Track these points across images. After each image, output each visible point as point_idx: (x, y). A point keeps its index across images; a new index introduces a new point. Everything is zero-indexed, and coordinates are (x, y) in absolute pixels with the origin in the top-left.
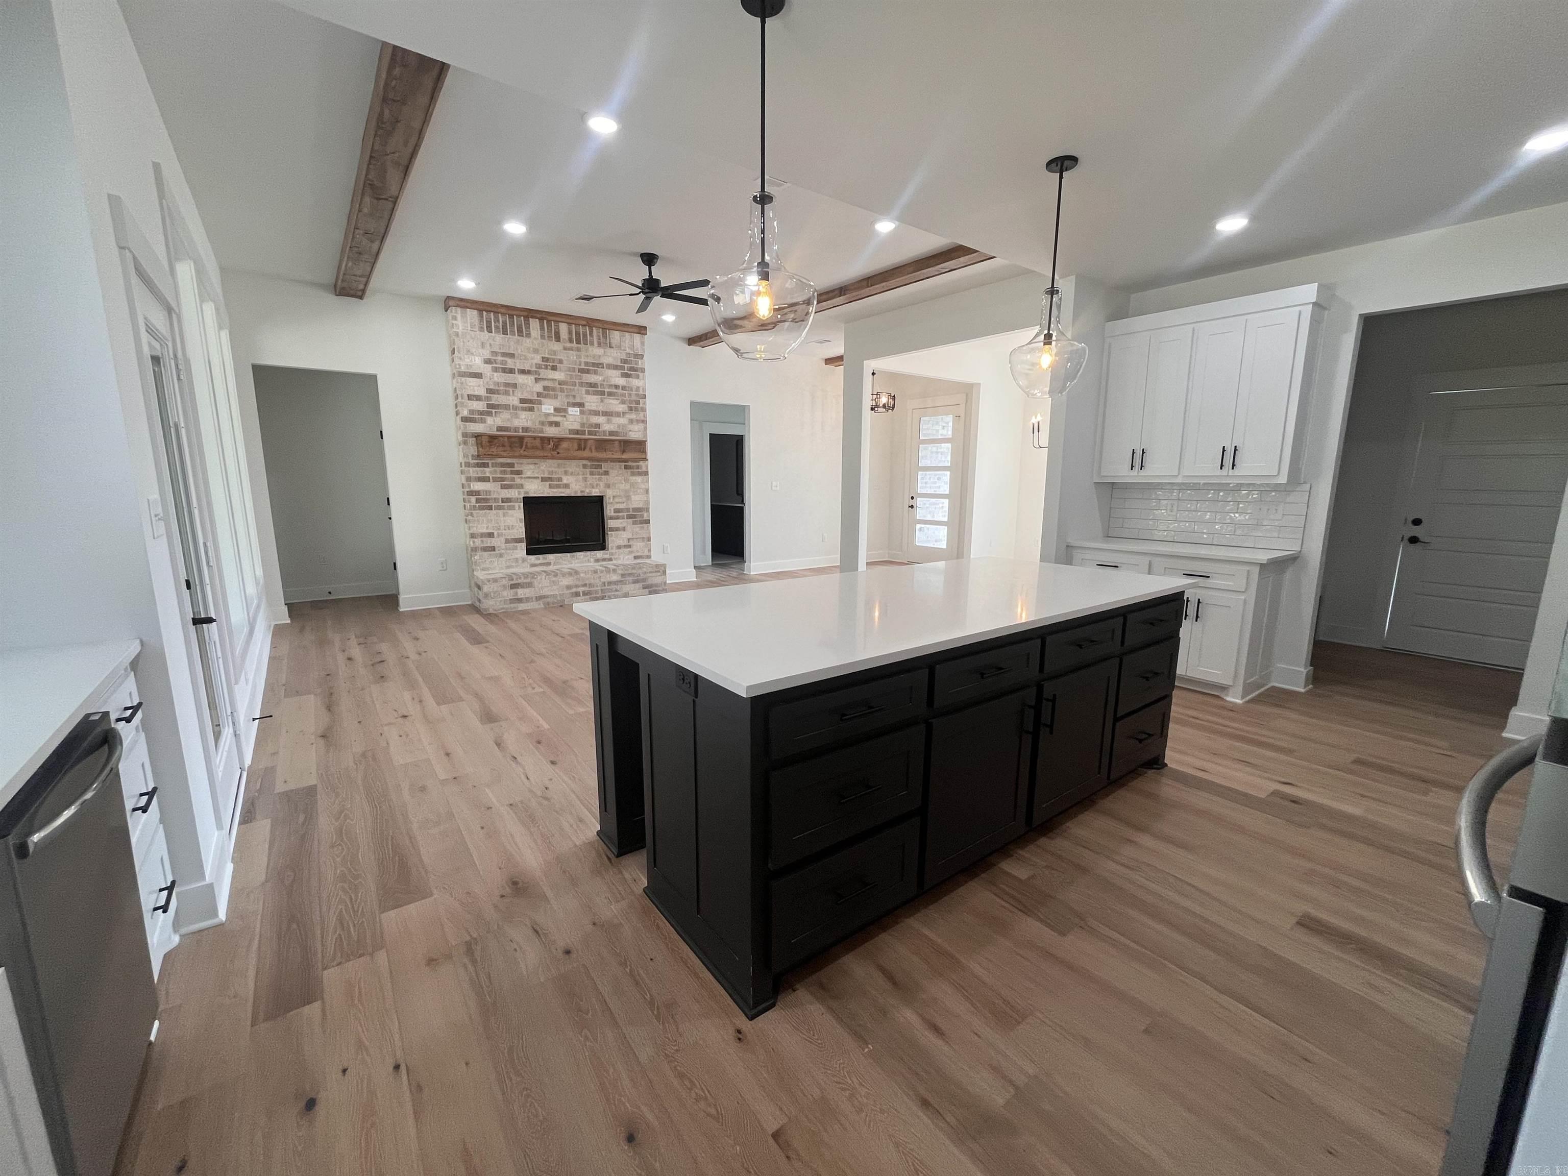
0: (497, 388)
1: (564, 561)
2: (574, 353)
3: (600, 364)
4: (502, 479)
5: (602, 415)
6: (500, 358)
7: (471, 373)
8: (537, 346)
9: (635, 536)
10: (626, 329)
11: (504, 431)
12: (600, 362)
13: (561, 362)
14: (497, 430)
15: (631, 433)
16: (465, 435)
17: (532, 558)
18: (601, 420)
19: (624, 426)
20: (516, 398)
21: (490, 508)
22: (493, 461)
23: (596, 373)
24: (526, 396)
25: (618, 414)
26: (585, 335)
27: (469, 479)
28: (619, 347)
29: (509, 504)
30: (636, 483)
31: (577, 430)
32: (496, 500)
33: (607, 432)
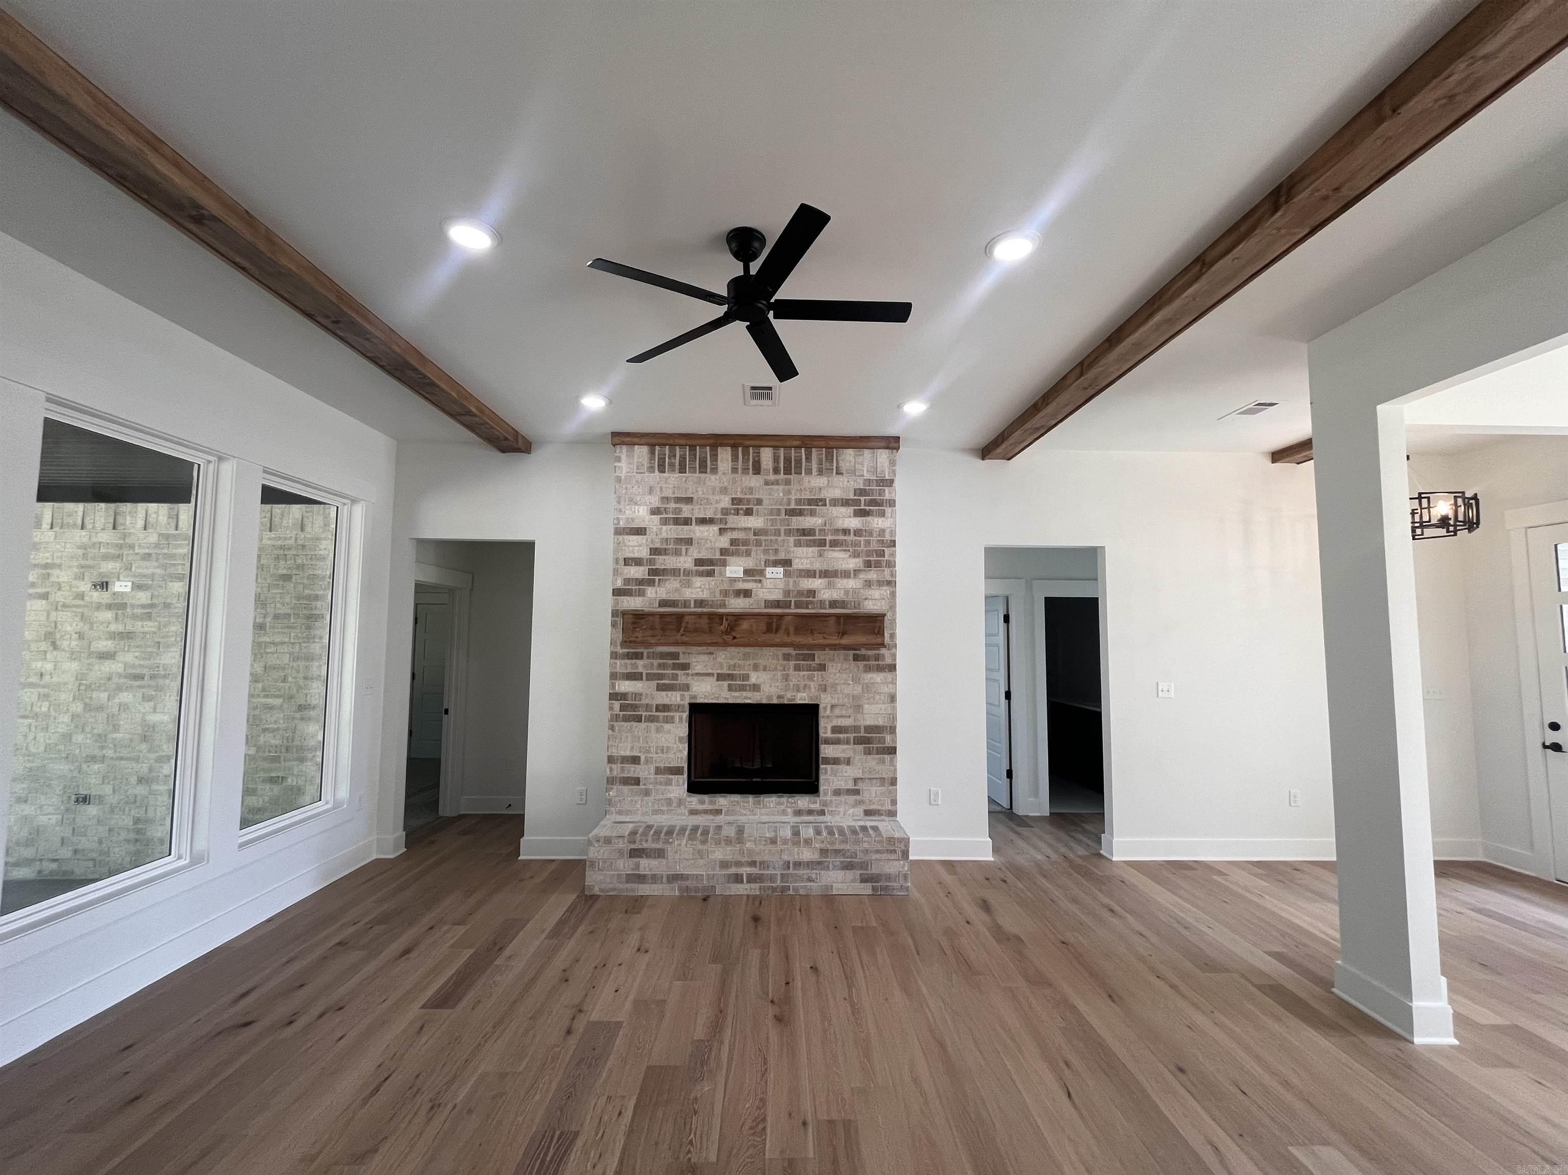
0: (665, 546)
1: (744, 809)
2: (781, 488)
3: (821, 500)
4: (660, 677)
5: (820, 577)
6: (672, 505)
7: (631, 529)
8: (726, 484)
9: (866, 776)
10: (865, 444)
11: (670, 606)
12: (822, 496)
13: (759, 502)
14: (660, 606)
15: (867, 602)
16: (615, 613)
17: (695, 801)
18: (816, 583)
19: (855, 591)
20: (690, 559)
21: (638, 719)
22: (649, 650)
23: (812, 513)
24: (704, 555)
25: (846, 574)
26: (799, 461)
27: (614, 676)
28: (853, 472)
29: (666, 714)
30: (872, 684)
31: (778, 601)
32: (648, 707)
33: (827, 603)
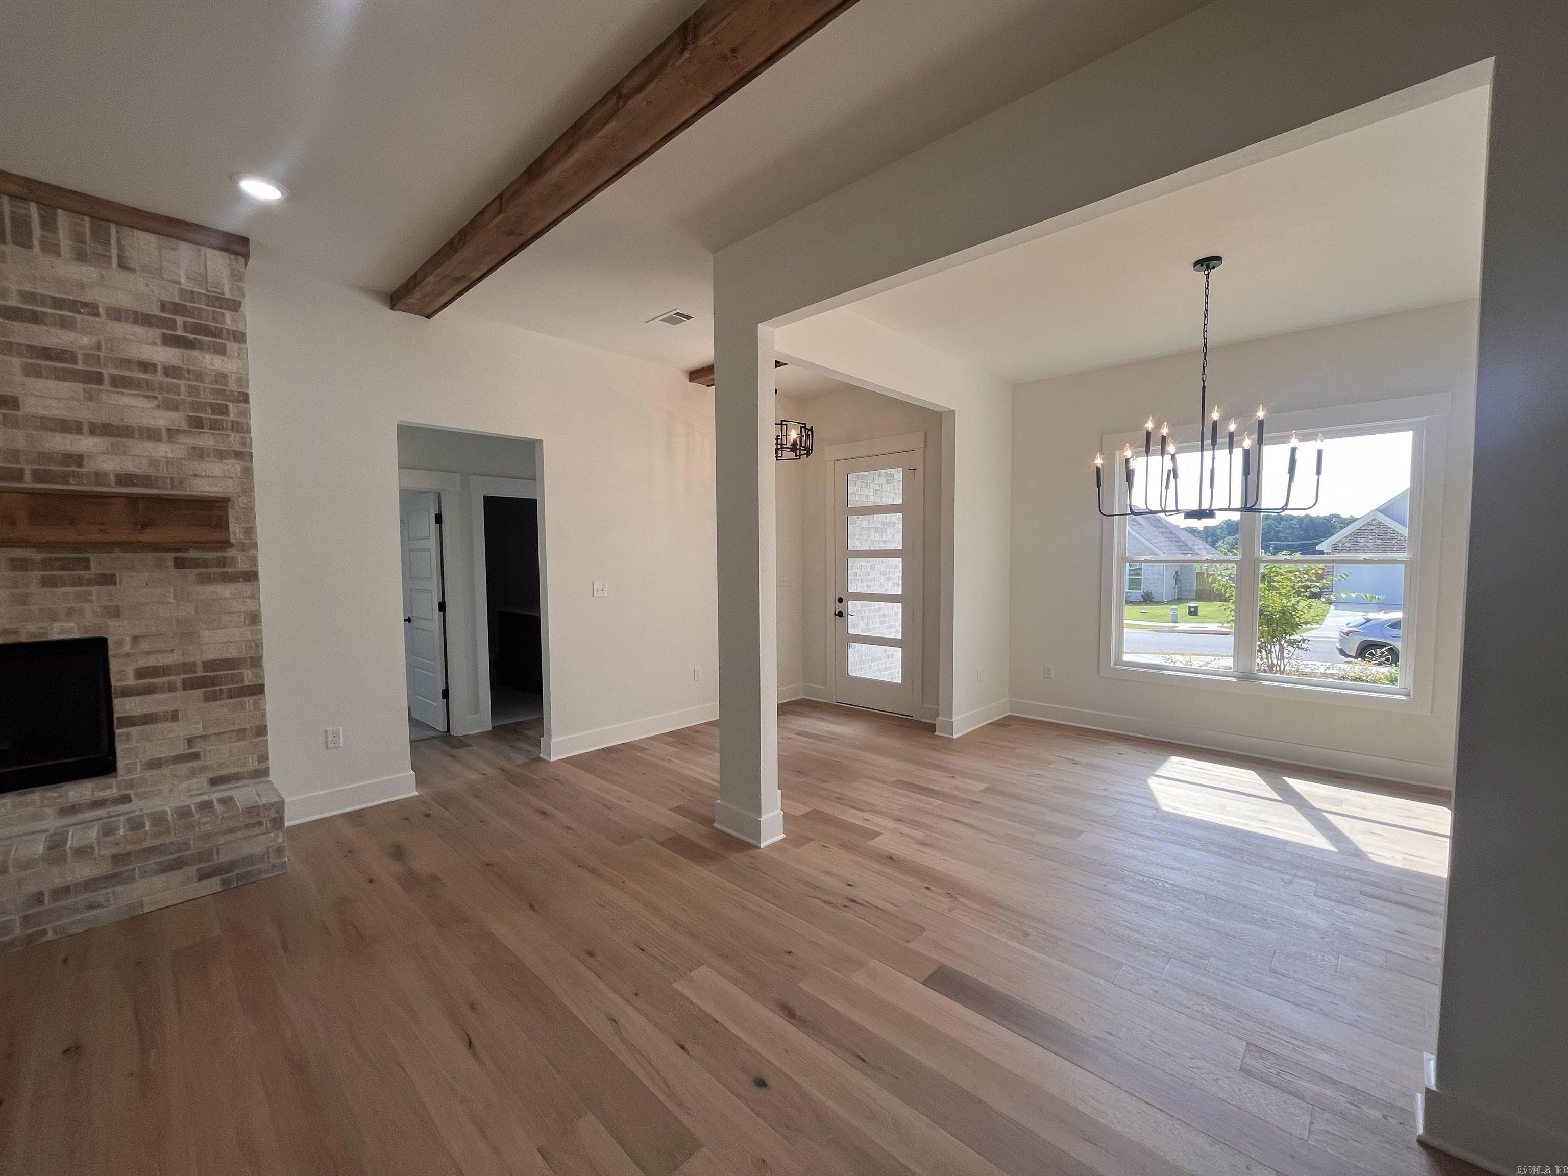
5: (91, 433)
9: (210, 731)
10: (178, 232)
15: (196, 481)
26: (22, 225)
28: (156, 272)
30: (215, 600)
33: (112, 477)
